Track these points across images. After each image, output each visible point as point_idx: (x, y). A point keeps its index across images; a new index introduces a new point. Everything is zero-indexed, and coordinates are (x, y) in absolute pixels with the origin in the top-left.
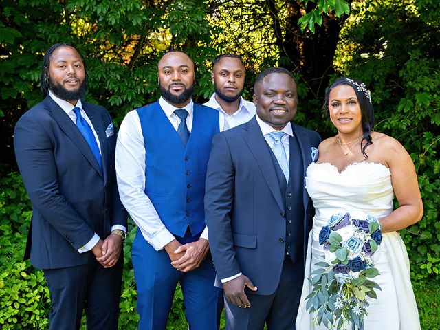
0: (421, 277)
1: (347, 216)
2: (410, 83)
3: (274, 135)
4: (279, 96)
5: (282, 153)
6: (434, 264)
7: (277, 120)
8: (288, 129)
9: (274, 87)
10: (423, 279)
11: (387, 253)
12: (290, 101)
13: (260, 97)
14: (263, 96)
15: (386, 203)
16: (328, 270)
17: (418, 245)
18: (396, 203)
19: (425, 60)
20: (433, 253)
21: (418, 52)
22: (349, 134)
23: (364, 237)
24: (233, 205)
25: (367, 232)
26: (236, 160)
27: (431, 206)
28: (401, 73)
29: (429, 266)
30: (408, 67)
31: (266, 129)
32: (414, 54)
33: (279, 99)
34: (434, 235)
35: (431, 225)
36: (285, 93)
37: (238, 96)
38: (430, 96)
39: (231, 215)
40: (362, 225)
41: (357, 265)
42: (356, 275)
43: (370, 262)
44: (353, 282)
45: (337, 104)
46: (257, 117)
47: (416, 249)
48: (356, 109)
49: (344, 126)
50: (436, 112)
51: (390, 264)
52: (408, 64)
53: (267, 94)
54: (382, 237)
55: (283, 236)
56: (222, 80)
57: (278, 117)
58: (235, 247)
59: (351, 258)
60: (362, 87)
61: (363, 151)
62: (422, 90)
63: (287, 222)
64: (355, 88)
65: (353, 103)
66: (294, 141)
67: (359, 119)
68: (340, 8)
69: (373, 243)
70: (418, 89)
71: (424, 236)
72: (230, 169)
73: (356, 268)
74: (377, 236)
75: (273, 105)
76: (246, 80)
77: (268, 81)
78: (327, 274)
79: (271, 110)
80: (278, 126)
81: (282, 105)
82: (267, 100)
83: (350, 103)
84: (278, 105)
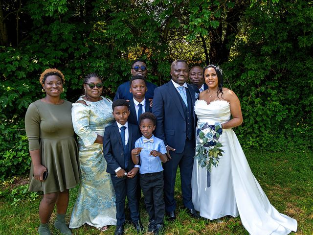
0: (247, 147)
1: (207, 123)
2: (246, 66)
3: (180, 88)
4: (182, 72)
5: (184, 96)
6: (253, 142)
7: (180, 82)
8: (185, 85)
9: (180, 68)
10: (248, 148)
11: (227, 138)
12: (186, 74)
14: (174, 72)
15: (227, 117)
16: (202, 145)
17: (247, 134)
18: (232, 117)
19: (254, 58)
20: (252, 137)
22: (213, 88)
23: (213, 132)
24: (164, 119)
25: (214, 130)
26: (164, 99)
27: (252, 118)
28: (243, 63)
29: (251, 143)
31: (176, 85)
32: (249, 55)
34: (253, 130)
35: (252, 126)
36: (184, 71)
38: (254, 72)
39: (163, 122)
40: (212, 127)
41: (212, 144)
42: (213, 147)
43: (217, 142)
44: (212, 150)
45: (208, 76)
46: (172, 80)
47: (246, 135)
48: (215, 77)
49: (211, 85)
50: (257, 79)
51: (228, 142)
52: (246, 59)
53: (176, 71)
54: (222, 131)
55: (185, 129)
57: (181, 80)
58: (165, 135)
59: (209, 141)
60: (218, 68)
62: (251, 69)
63: (187, 124)
64: (215, 68)
65: (214, 75)
67: (217, 82)
68: (204, 32)
69: (217, 134)
70: (249, 69)
71: (249, 130)
72: (162, 103)
73: (212, 145)
74: (220, 131)
77: (177, 65)
78: (202, 147)
79: (178, 77)
80: (181, 84)
81: (183, 76)
82: (176, 73)
83: (213, 75)
84: (181, 75)
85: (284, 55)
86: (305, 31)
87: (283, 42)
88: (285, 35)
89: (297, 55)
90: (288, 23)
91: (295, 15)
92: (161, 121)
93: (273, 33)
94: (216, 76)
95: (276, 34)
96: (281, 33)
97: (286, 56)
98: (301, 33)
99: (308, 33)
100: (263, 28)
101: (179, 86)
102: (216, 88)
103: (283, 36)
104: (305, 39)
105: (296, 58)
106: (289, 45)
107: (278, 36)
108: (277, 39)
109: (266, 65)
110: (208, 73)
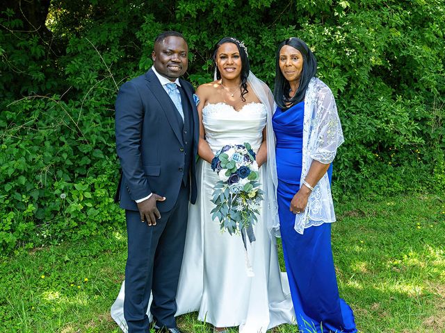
3: (170, 86)
4: (176, 55)
7: (173, 74)
12: (184, 60)
13: (159, 54)
26: (145, 104)
30: (145, 29)
33: (175, 57)
36: (180, 54)
49: (229, 74)
64: (238, 45)
65: (237, 57)
66: (182, 90)
67: (240, 69)
75: (170, 62)
79: (168, 66)
81: (178, 63)
82: (166, 58)
83: (234, 56)
84: (175, 62)
85: (219, 22)
92: (137, 146)
94: (240, 59)
97: (220, 24)
101: (169, 82)
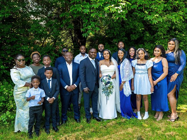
5: (94, 64)
8: (94, 59)
9: (93, 51)
19: (109, 45)
21: (107, 43)
26: (86, 65)
31: (90, 59)
37: (85, 53)
41: (109, 83)
42: (109, 84)
46: (89, 57)
53: (91, 52)
56: (82, 50)
57: (93, 57)
61: (110, 63)
66: (95, 61)
76: (86, 50)
77: (92, 50)
80: (93, 59)
81: (94, 55)
86: (134, 32)
87: (123, 37)
88: (124, 33)
89: (130, 44)
90: (125, 28)
91: (128, 24)
93: (118, 33)
95: (120, 33)
96: (122, 33)
98: (132, 33)
99: (135, 33)
100: (113, 30)
102: (109, 60)
103: (123, 34)
104: (134, 36)
105: (129, 45)
106: (126, 38)
107: (121, 34)
108: (120, 35)
109: (116, 49)
110: (105, 53)
